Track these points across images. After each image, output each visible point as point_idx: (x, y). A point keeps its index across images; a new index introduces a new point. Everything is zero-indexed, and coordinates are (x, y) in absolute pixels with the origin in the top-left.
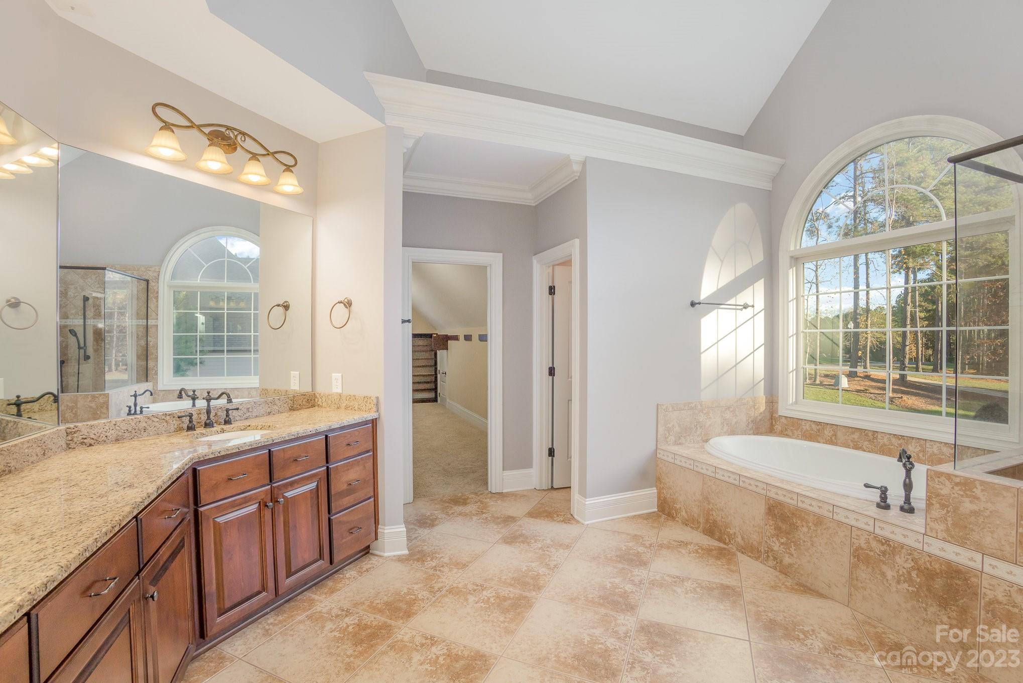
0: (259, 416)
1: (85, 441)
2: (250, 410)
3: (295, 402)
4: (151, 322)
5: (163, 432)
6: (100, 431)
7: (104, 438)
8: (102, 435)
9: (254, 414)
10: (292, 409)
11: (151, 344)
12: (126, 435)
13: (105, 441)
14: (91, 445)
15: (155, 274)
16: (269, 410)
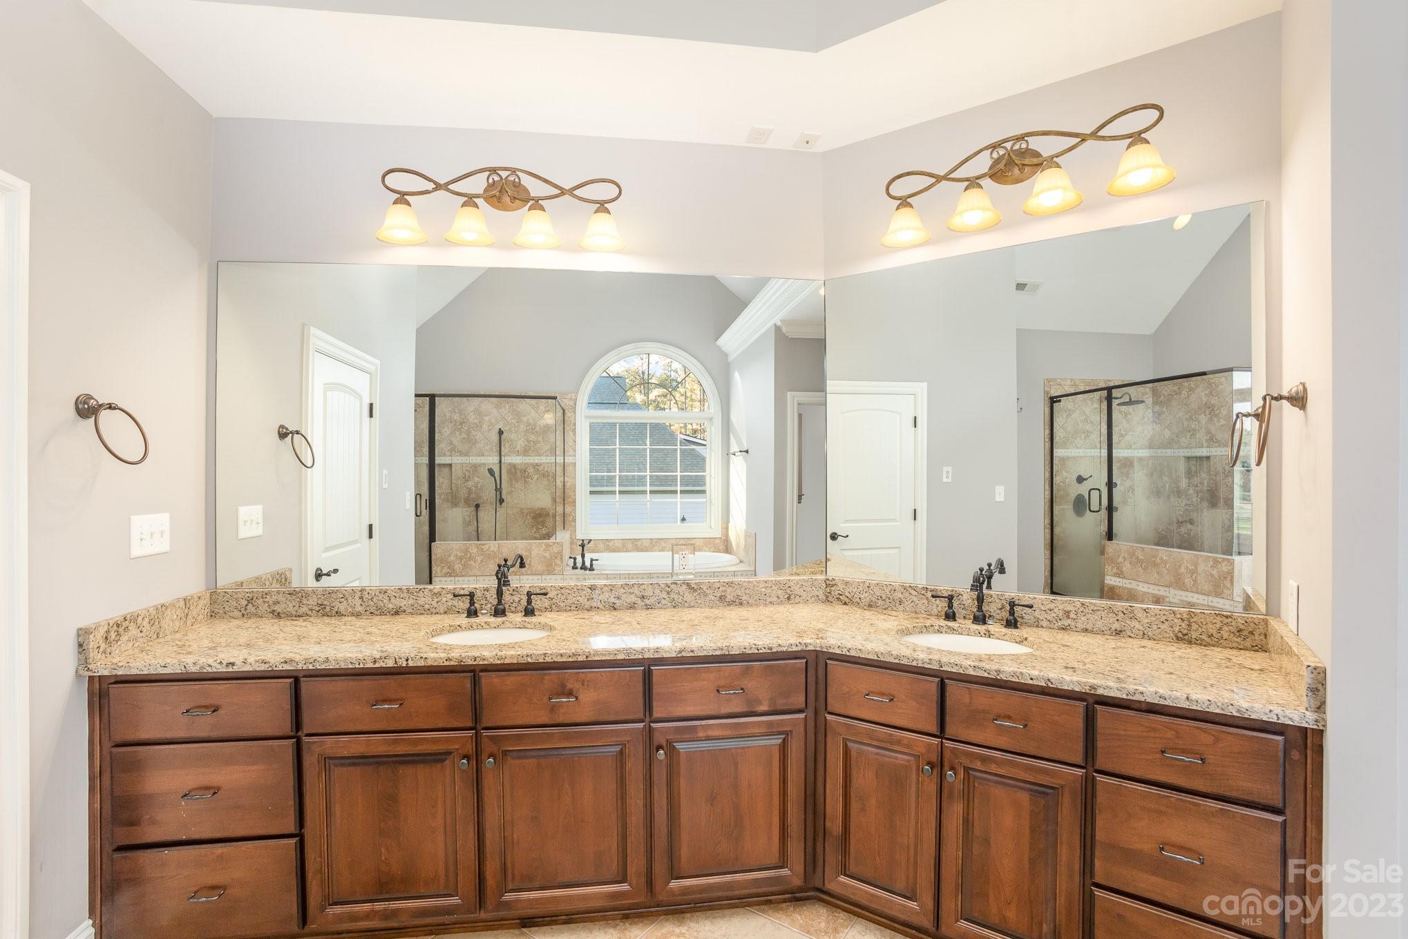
0: (1092, 632)
1: (841, 597)
2: (1072, 615)
3: (1194, 626)
4: (569, 460)
5: (923, 612)
6: (854, 590)
7: (858, 600)
8: (856, 596)
9: (1080, 626)
10: (1183, 638)
11: (568, 485)
12: (880, 602)
13: (859, 604)
14: (845, 604)
15: (571, 403)
16: (1116, 626)
